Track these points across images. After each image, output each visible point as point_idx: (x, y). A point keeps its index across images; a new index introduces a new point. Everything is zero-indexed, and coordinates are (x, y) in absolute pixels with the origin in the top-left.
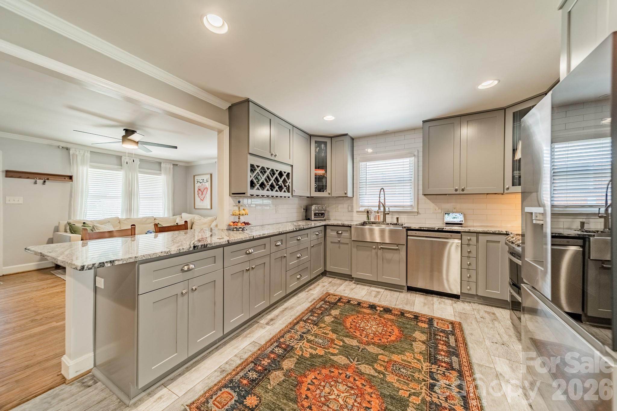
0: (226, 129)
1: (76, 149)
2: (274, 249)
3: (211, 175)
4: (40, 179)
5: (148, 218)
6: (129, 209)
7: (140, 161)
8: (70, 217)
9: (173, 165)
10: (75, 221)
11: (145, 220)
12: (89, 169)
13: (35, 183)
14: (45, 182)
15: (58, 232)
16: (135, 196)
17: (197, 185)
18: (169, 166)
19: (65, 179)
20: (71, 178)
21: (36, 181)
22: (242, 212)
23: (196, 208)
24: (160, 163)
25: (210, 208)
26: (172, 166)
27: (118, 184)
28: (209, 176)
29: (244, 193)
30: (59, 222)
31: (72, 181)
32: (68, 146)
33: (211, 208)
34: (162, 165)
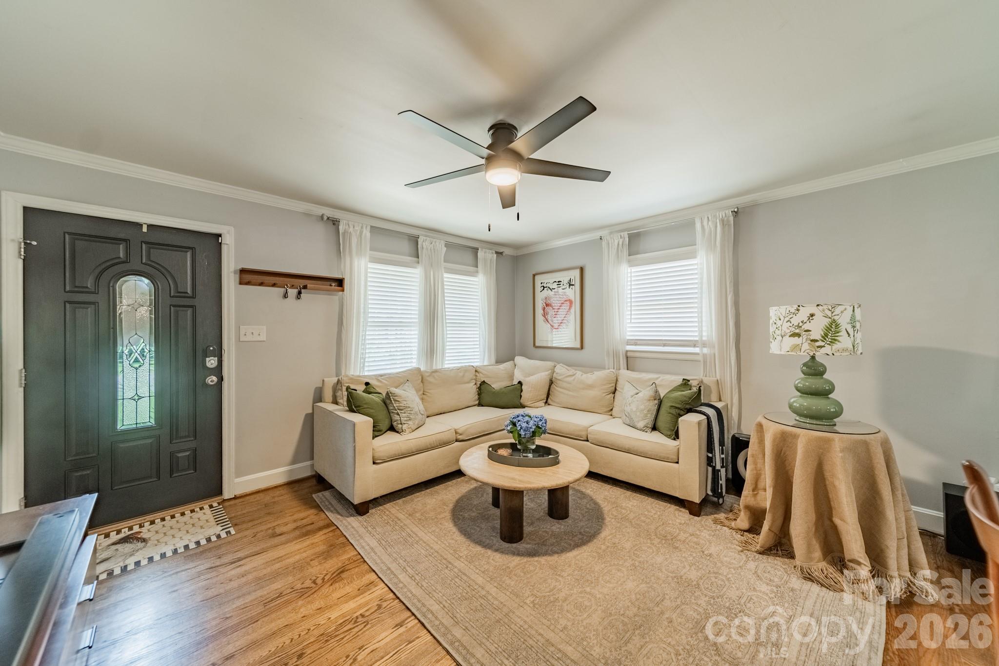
1: (348, 221)
3: (582, 270)
4: (292, 287)
5: (465, 370)
6: (430, 349)
7: (445, 246)
8: (339, 371)
9: (497, 253)
10: (351, 379)
11: (461, 374)
12: (370, 265)
13: (285, 297)
14: (300, 293)
15: (321, 401)
17: (541, 296)
18: (490, 255)
19: (331, 285)
20: (340, 282)
21: (287, 292)
23: (537, 344)
24: (475, 250)
25: (579, 346)
26: (494, 256)
27: (412, 296)
28: (577, 273)
30: (323, 381)
31: (343, 291)
32: (337, 214)
33: (582, 347)
34: (480, 254)
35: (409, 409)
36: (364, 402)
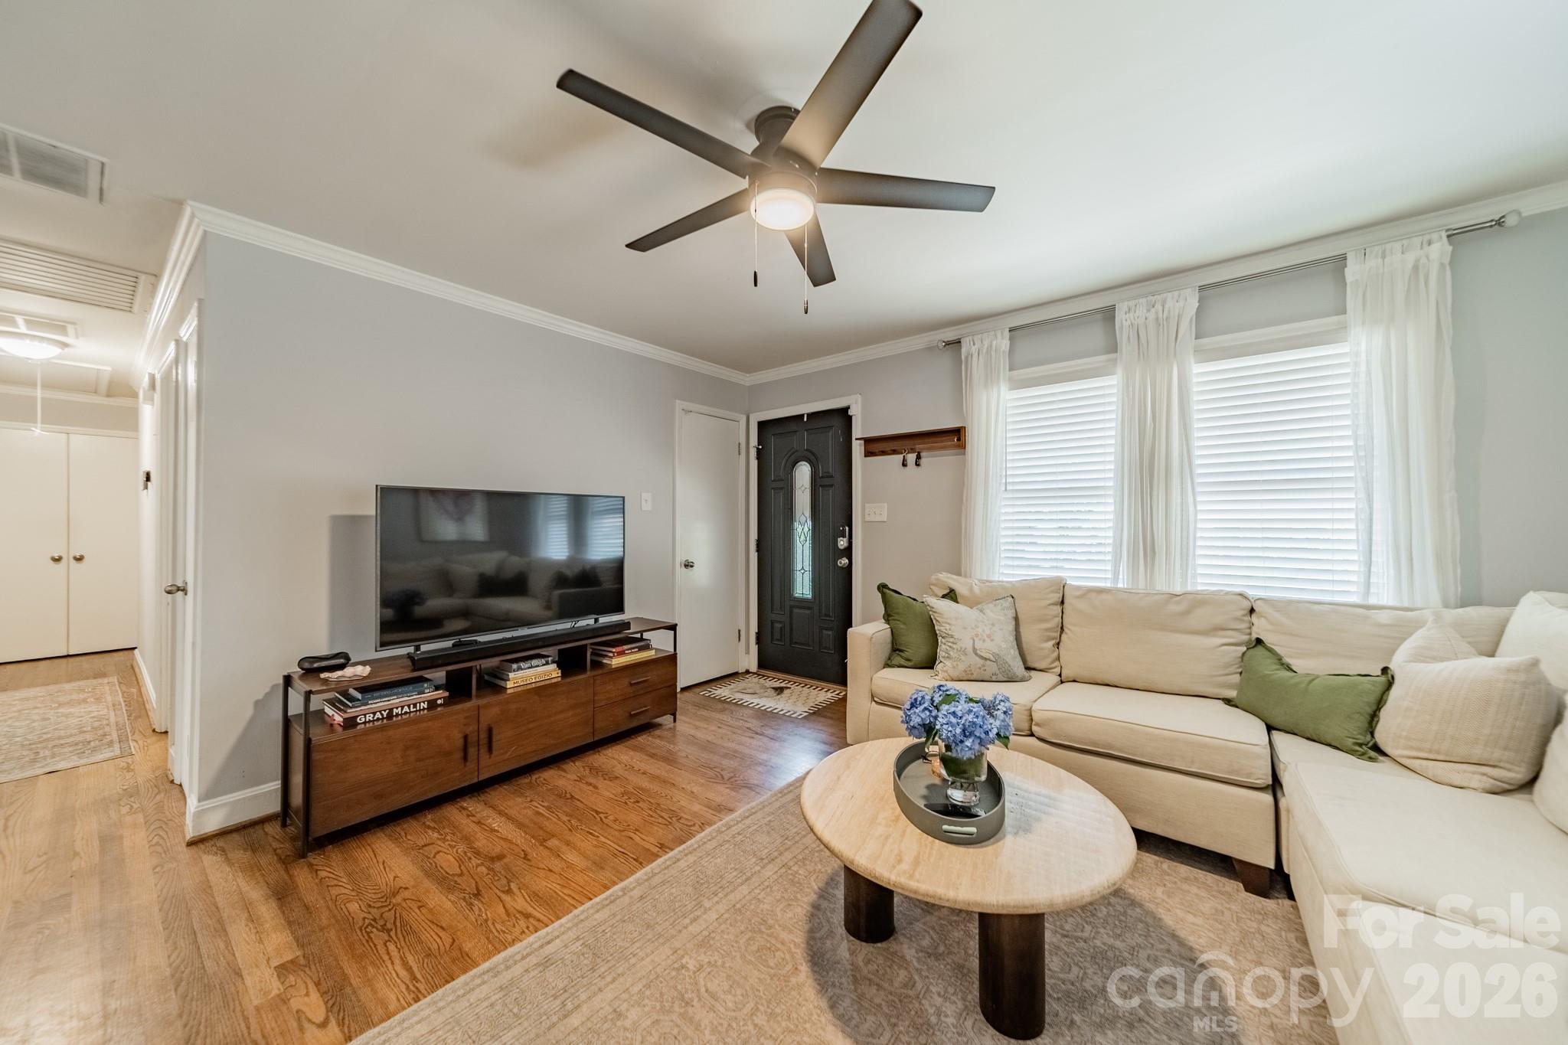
4: (912, 450)
14: (918, 456)
20: (960, 436)
21: (905, 459)
35: (952, 640)
36: (897, 611)
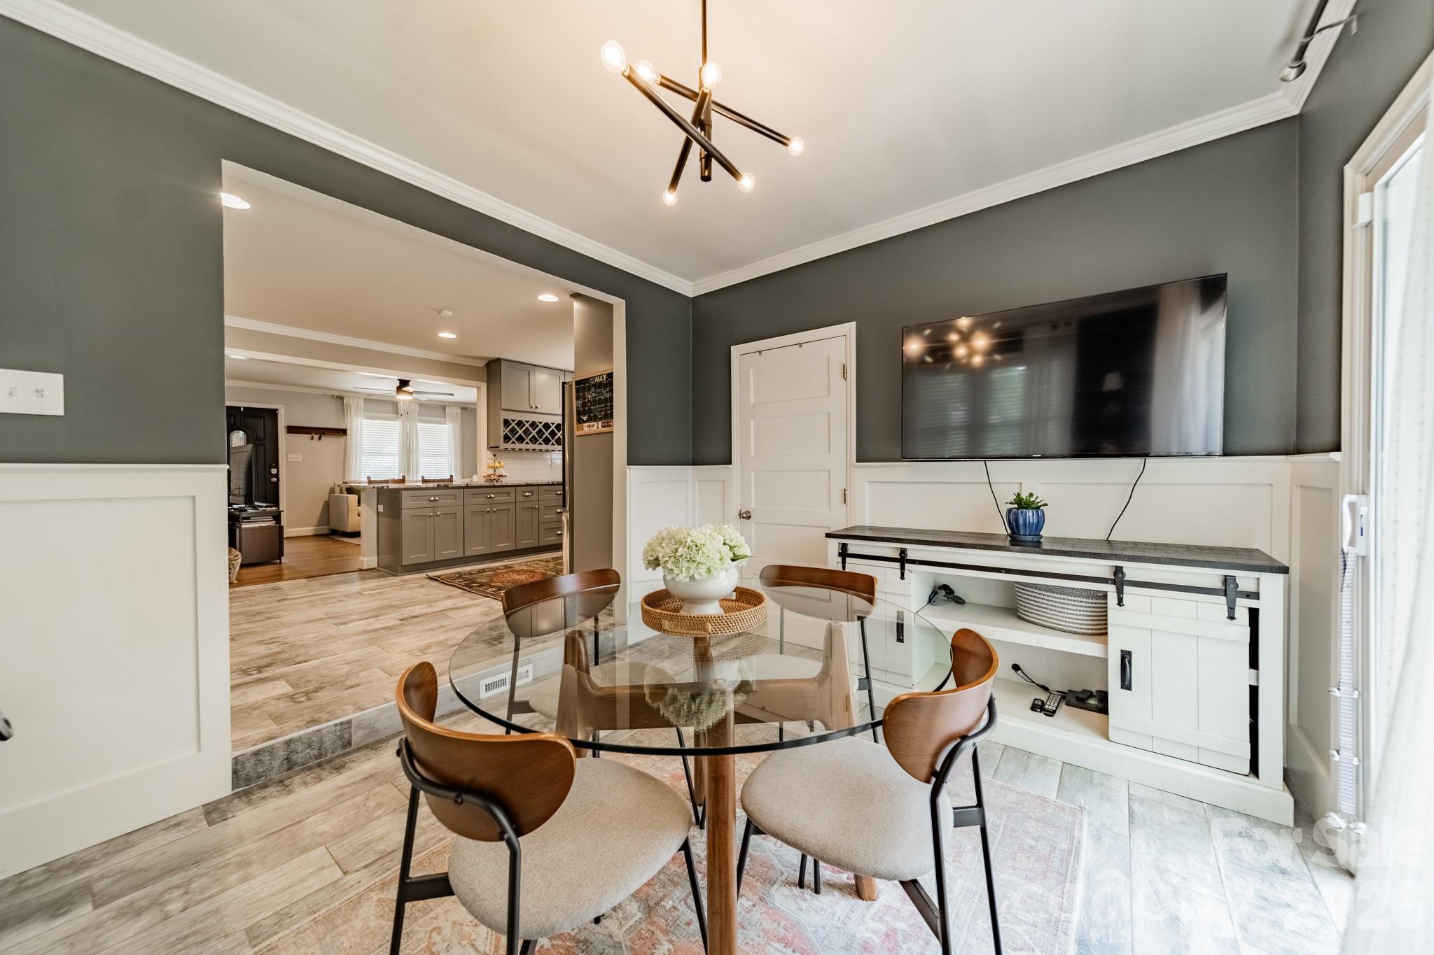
0: (485, 385)
1: (350, 397)
2: (520, 498)
6: (407, 466)
8: (344, 478)
9: (462, 408)
10: (350, 480)
12: (365, 421)
13: (312, 438)
14: (321, 437)
15: (333, 492)
16: (414, 453)
18: (456, 411)
19: (339, 433)
20: (343, 432)
22: (497, 464)
24: (444, 408)
26: (460, 411)
27: (394, 438)
29: (498, 447)
30: (336, 481)
31: (346, 435)
32: (342, 394)
34: (447, 410)
